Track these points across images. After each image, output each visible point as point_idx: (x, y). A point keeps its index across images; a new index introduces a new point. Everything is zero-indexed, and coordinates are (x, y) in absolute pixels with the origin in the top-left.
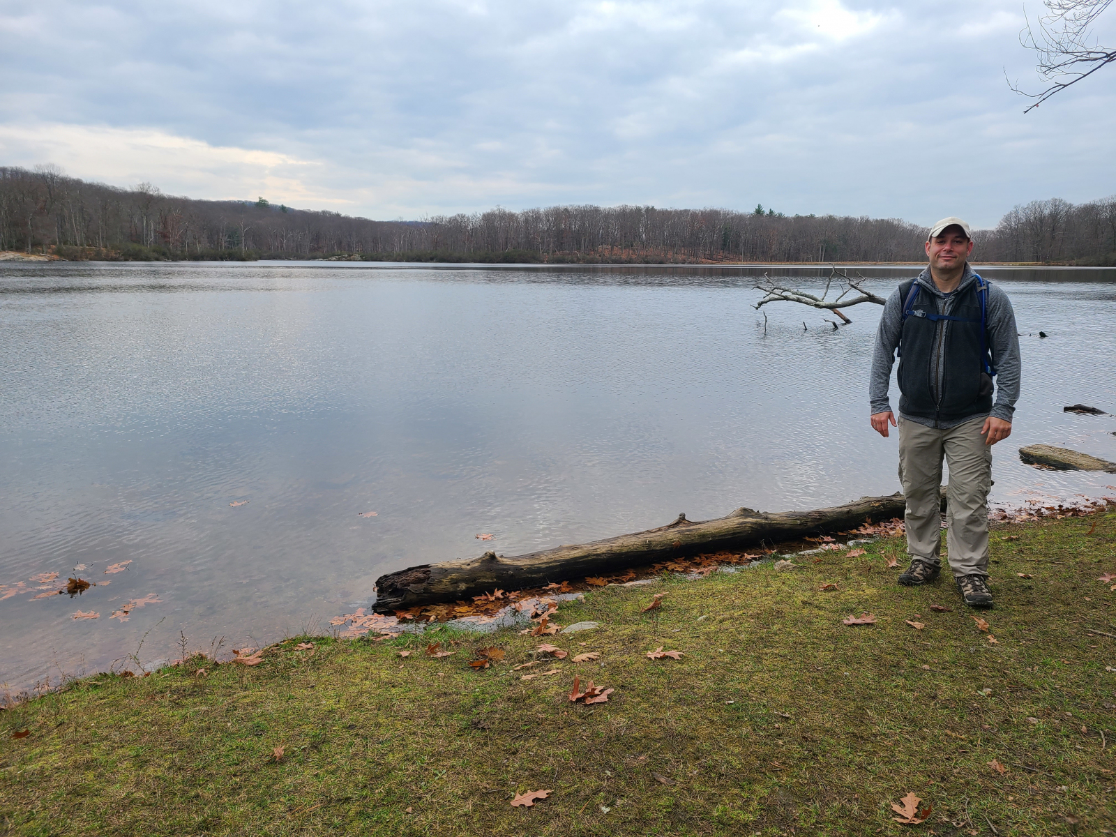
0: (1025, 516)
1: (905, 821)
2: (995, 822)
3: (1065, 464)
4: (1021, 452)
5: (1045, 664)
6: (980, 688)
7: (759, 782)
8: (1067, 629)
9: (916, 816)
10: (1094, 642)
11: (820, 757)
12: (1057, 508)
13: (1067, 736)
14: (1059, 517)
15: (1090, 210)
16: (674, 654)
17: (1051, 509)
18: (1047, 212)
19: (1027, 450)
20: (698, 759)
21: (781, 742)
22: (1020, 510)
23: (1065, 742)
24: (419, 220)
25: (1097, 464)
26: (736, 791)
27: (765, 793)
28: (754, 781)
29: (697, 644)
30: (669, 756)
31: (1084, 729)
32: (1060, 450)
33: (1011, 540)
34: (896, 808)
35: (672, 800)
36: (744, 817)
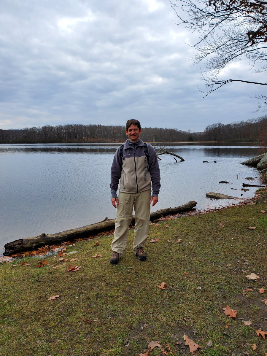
0: (205, 212)
1: (160, 289)
2: (184, 286)
3: (217, 197)
4: (206, 195)
5: (202, 247)
6: (185, 255)
7: (122, 285)
8: (209, 238)
9: (164, 287)
10: (215, 241)
11: (140, 277)
12: (214, 209)
13: (205, 264)
15: (228, 126)
16: (101, 255)
17: (213, 210)
18: (217, 126)
19: (207, 194)
20: (105, 281)
21: (129, 274)
22: (204, 210)
23: (204, 265)
24: (19, 129)
25: (226, 197)
26: (116, 288)
27: (124, 287)
28: (121, 285)
29: (108, 252)
30: (97, 282)
31: (209, 262)
32: (216, 193)
34: (159, 286)
35: (97, 293)
36: (117, 294)
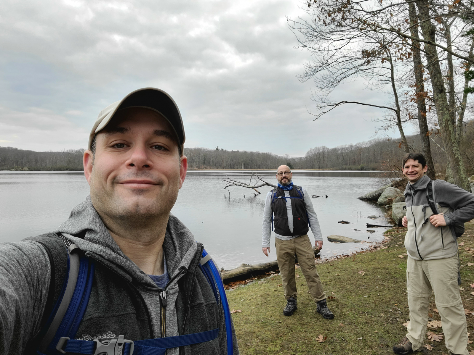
0: (333, 259)
1: (320, 342)
2: (343, 338)
3: (342, 241)
4: (328, 238)
5: (348, 298)
6: (332, 306)
7: (278, 340)
8: (352, 288)
9: (323, 340)
10: (360, 290)
11: (293, 331)
12: (342, 255)
14: (343, 258)
15: (334, 150)
16: (239, 311)
17: (340, 256)
18: (321, 151)
20: (257, 337)
21: (281, 329)
23: (357, 316)
25: (351, 240)
26: (272, 343)
27: (280, 342)
28: (275, 340)
29: (245, 307)
30: (248, 338)
31: (361, 312)
32: (340, 236)
33: (331, 265)
34: (317, 339)
35: (254, 349)
36: (276, 349)
